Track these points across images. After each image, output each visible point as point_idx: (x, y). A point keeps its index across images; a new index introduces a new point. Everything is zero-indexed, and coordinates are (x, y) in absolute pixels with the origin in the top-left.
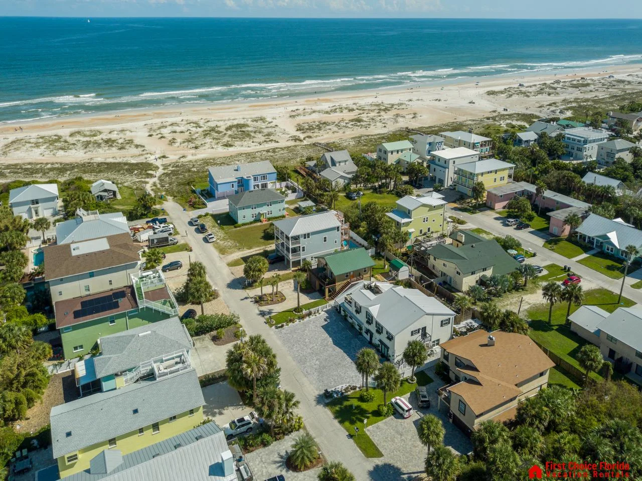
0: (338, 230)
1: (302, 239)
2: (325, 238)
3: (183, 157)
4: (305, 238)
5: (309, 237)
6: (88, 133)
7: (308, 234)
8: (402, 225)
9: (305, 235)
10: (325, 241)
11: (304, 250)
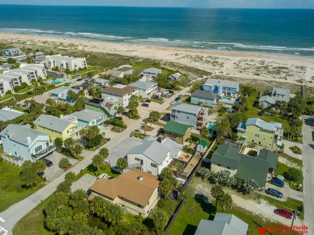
0: (195, 116)
1: (176, 112)
2: (188, 117)
3: (228, 74)
4: (178, 112)
5: (179, 113)
6: (213, 58)
7: (179, 111)
8: (238, 131)
9: (178, 111)
10: (188, 118)
11: (177, 118)
